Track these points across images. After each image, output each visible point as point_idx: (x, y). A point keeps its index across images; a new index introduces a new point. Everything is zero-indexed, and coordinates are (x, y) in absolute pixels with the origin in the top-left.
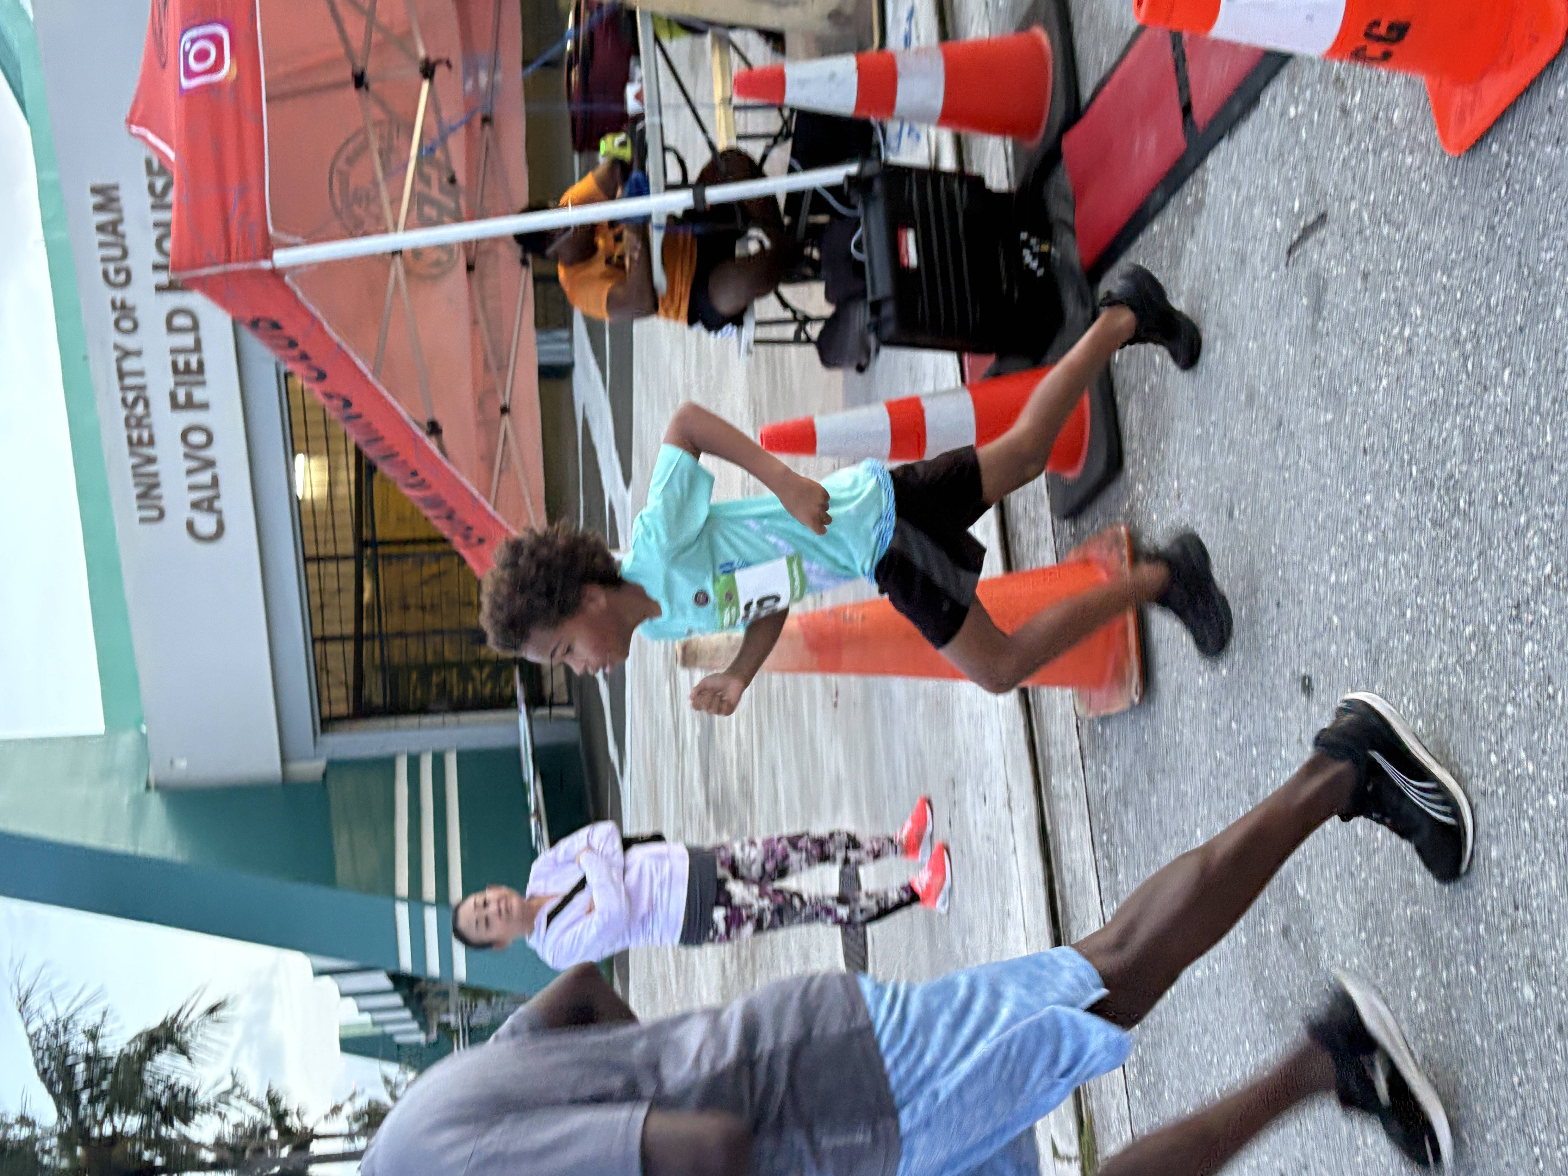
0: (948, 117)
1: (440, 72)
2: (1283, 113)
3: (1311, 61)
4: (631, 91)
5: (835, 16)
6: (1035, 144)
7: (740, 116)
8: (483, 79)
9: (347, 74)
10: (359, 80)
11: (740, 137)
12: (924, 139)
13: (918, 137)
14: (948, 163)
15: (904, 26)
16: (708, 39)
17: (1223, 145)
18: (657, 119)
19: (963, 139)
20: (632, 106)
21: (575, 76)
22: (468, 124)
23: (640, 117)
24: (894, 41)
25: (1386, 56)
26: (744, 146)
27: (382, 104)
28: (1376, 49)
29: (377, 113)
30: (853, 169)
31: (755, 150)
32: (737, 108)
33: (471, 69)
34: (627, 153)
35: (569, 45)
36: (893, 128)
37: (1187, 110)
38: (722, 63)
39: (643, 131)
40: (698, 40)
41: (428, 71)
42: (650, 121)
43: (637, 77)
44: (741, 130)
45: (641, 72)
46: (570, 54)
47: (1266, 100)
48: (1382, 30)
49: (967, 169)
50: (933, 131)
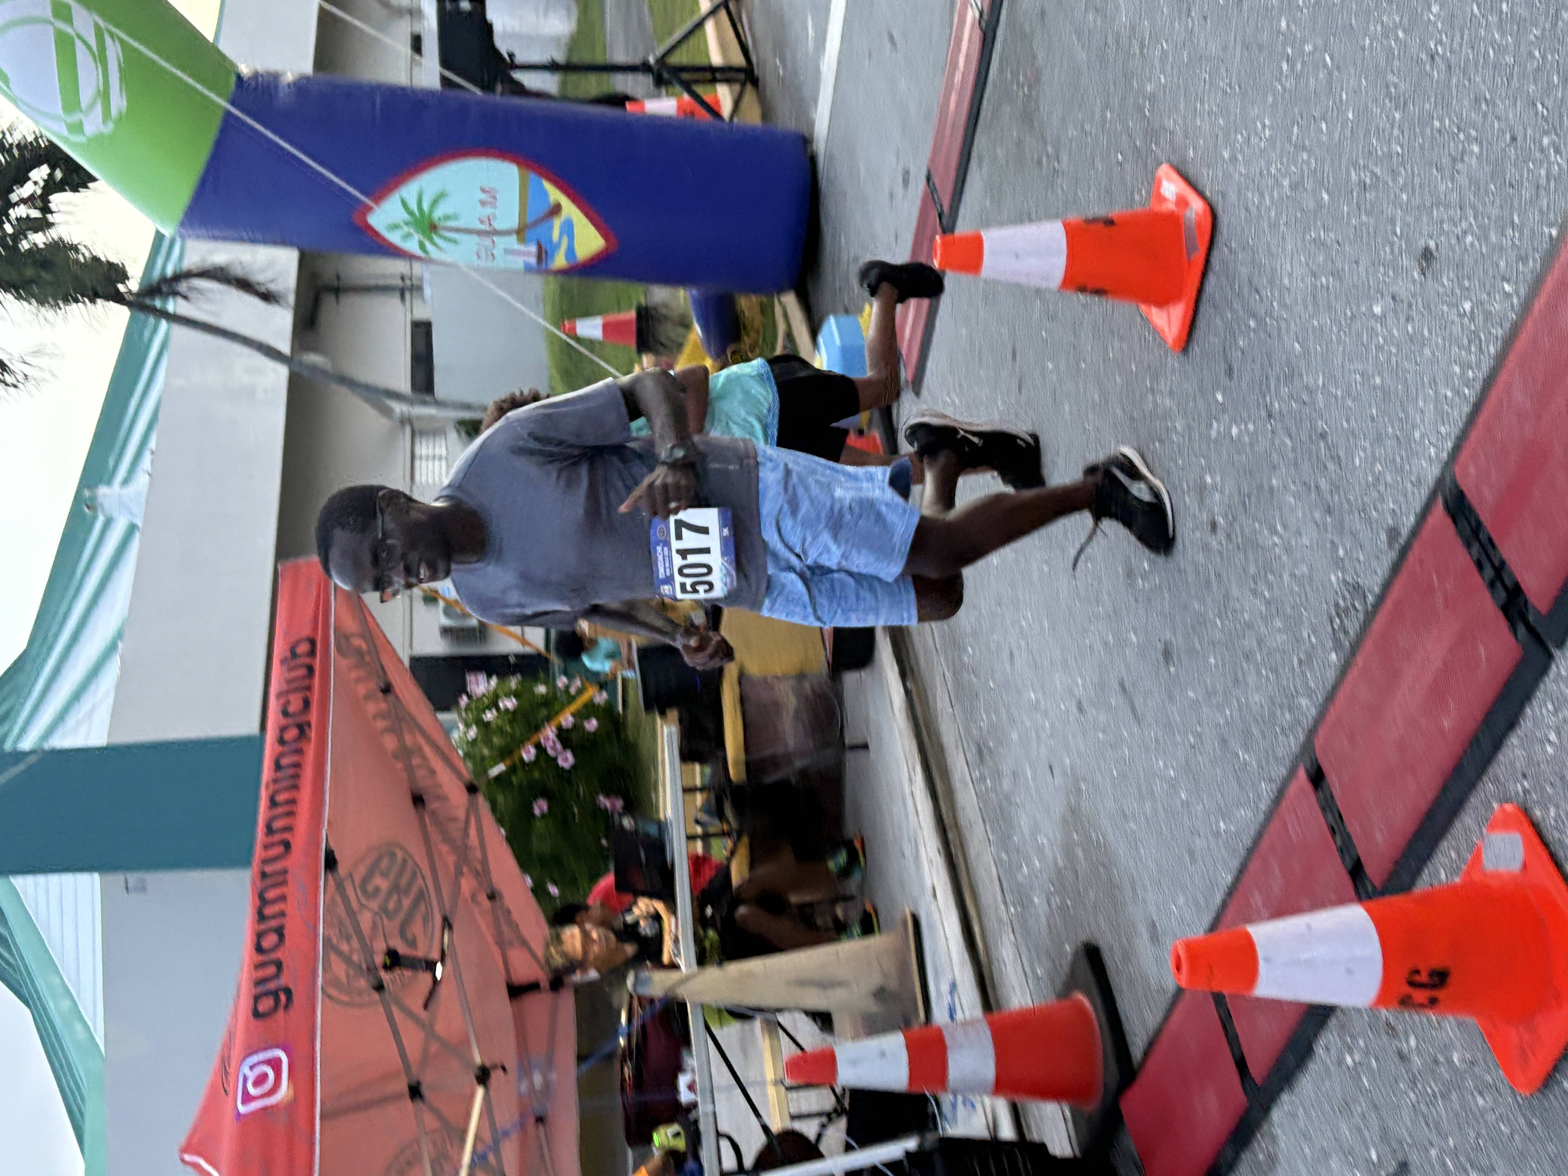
0: (1001, 1086)
1: (496, 1076)
2: (1341, 1062)
3: (1358, 1010)
4: (683, 1081)
5: (880, 994)
6: (1092, 1107)
7: (794, 1095)
8: (538, 1079)
9: (402, 1086)
10: (415, 1092)
11: (793, 1117)
12: (979, 1106)
13: (973, 1106)
14: (1007, 1132)
15: (947, 999)
16: (757, 1024)
17: (1285, 1097)
18: (710, 1107)
19: (1019, 1106)
20: (685, 1096)
21: (627, 1071)
22: (522, 1126)
23: (694, 1106)
24: (940, 1016)
25: (1433, 1002)
26: (798, 1126)
27: (436, 1112)
28: (1420, 996)
29: (430, 1121)
30: (911, 1144)
31: (809, 1129)
32: (789, 1089)
33: (525, 1071)
34: (681, 1144)
35: (622, 1041)
36: (946, 1099)
37: (1241, 1064)
38: (772, 1048)
39: (696, 1122)
40: (747, 1026)
41: (483, 1076)
42: (704, 1110)
43: (689, 1069)
44: (794, 1110)
45: (692, 1061)
46: (624, 1050)
47: (1319, 1050)
48: (1423, 978)
49: (1028, 1137)
50: (987, 1101)
